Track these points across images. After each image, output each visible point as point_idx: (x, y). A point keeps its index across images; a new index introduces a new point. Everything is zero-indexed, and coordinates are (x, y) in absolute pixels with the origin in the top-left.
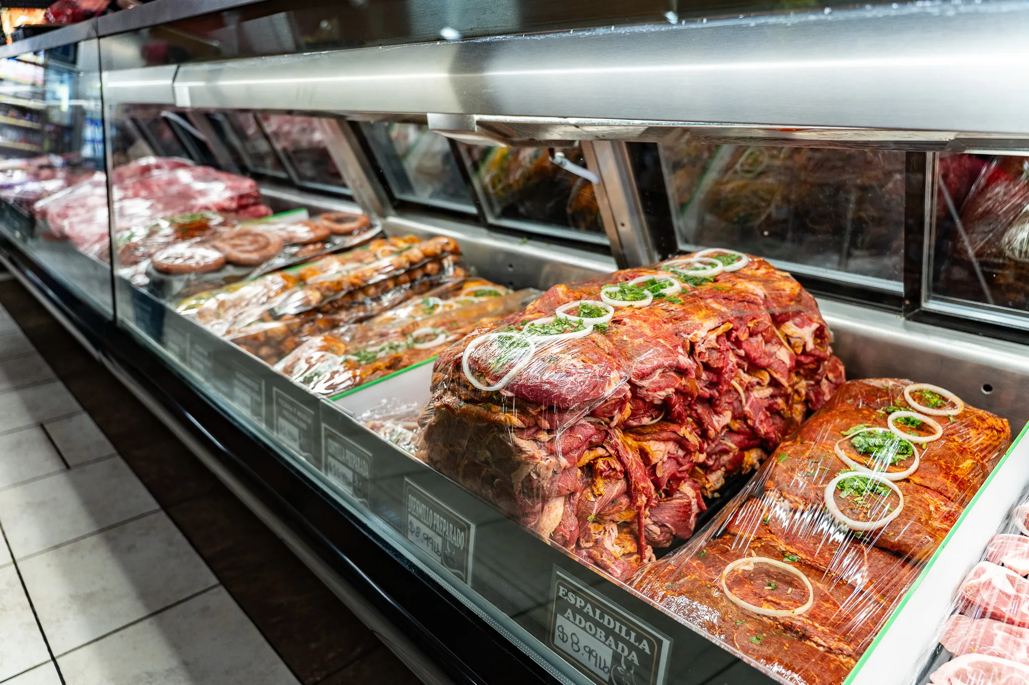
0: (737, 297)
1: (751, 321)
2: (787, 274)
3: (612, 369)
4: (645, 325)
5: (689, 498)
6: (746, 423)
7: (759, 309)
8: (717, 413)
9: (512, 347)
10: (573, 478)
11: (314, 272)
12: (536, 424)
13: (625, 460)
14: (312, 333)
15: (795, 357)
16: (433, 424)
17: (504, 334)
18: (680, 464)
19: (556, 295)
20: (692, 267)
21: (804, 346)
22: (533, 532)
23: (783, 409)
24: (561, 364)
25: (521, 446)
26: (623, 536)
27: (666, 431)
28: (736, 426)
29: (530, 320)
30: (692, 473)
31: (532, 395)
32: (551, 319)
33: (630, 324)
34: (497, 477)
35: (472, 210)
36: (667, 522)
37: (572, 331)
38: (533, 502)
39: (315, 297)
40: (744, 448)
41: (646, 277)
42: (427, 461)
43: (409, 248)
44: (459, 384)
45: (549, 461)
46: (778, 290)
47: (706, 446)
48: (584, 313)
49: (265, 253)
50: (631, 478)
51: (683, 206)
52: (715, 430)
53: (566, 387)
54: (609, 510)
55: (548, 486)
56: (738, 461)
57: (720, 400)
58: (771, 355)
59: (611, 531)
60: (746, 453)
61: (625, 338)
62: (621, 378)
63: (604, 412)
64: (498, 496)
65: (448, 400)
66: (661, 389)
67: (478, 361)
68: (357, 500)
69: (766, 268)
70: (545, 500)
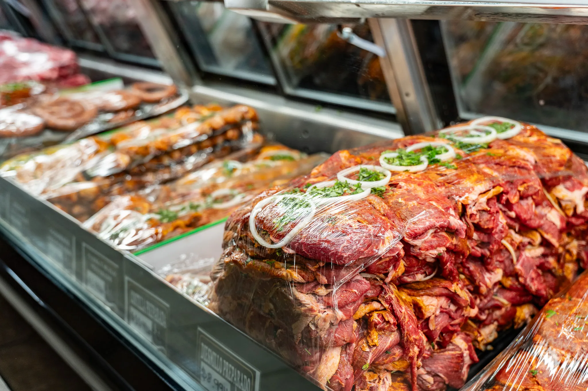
0: (508, 163)
1: (521, 184)
2: (558, 141)
3: (386, 229)
4: (419, 188)
5: (461, 350)
6: (517, 280)
7: (529, 174)
8: (489, 271)
9: (295, 208)
10: (349, 330)
11: (124, 137)
12: (315, 280)
13: (399, 314)
14: (122, 193)
15: (566, 218)
16: (223, 278)
17: (289, 196)
18: (452, 318)
19: (339, 161)
20: (468, 135)
21: (575, 209)
22: (311, 379)
23: (554, 268)
24: (338, 224)
25: (301, 299)
26: (397, 384)
27: (438, 287)
28: (508, 282)
29: (314, 183)
30: (464, 327)
31: (311, 252)
32: (333, 183)
33: (405, 187)
34: (280, 328)
35: (270, 80)
36: (441, 372)
37: (351, 194)
38: (312, 352)
39: (124, 160)
40: (516, 304)
41: (423, 143)
42: (218, 312)
43: (211, 116)
44: (246, 242)
45: (326, 313)
46: (548, 156)
47: (478, 301)
48: (364, 177)
49: (81, 119)
50: (404, 330)
51: (465, 78)
52: (487, 287)
53: (342, 246)
54: (383, 360)
55: (326, 336)
56: (510, 316)
57: (491, 259)
58: (541, 217)
59: (385, 380)
60: (518, 309)
61: (400, 200)
62: (394, 237)
63: (379, 269)
64: (280, 345)
65: (237, 256)
66: (432, 247)
67: (263, 221)
68: (155, 348)
69: (538, 135)
70: (323, 349)
